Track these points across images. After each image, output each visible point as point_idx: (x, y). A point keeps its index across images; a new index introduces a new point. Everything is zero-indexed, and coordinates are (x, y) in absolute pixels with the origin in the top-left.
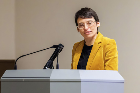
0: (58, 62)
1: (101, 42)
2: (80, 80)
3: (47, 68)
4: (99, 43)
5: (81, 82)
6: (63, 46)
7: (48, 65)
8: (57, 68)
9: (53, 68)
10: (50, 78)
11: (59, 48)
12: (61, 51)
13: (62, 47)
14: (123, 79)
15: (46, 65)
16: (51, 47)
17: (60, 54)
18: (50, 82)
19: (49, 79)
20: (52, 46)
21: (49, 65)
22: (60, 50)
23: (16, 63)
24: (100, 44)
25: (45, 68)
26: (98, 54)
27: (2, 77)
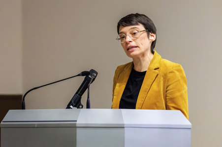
0: (88, 97)
1: (158, 68)
2: (124, 124)
3: (71, 107)
4: (155, 69)
5: (124, 127)
6: (97, 74)
7: (73, 102)
8: (88, 107)
9: (81, 107)
10: (77, 122)
11: (90, 76)
12: (94, 80)
13: (95, 75)
14: (190, 124)
15: (71, 102)
16: (79, 75)
17: (91, 86)
18: (77, 128)
19: (76, 124)
20: (80, 72)
21: (76, 103)
22: (92, 79)
23: (24, 100)
24: (156, 71)
25: (68, 107)
26: (155, 87)
27: (3, 120)
